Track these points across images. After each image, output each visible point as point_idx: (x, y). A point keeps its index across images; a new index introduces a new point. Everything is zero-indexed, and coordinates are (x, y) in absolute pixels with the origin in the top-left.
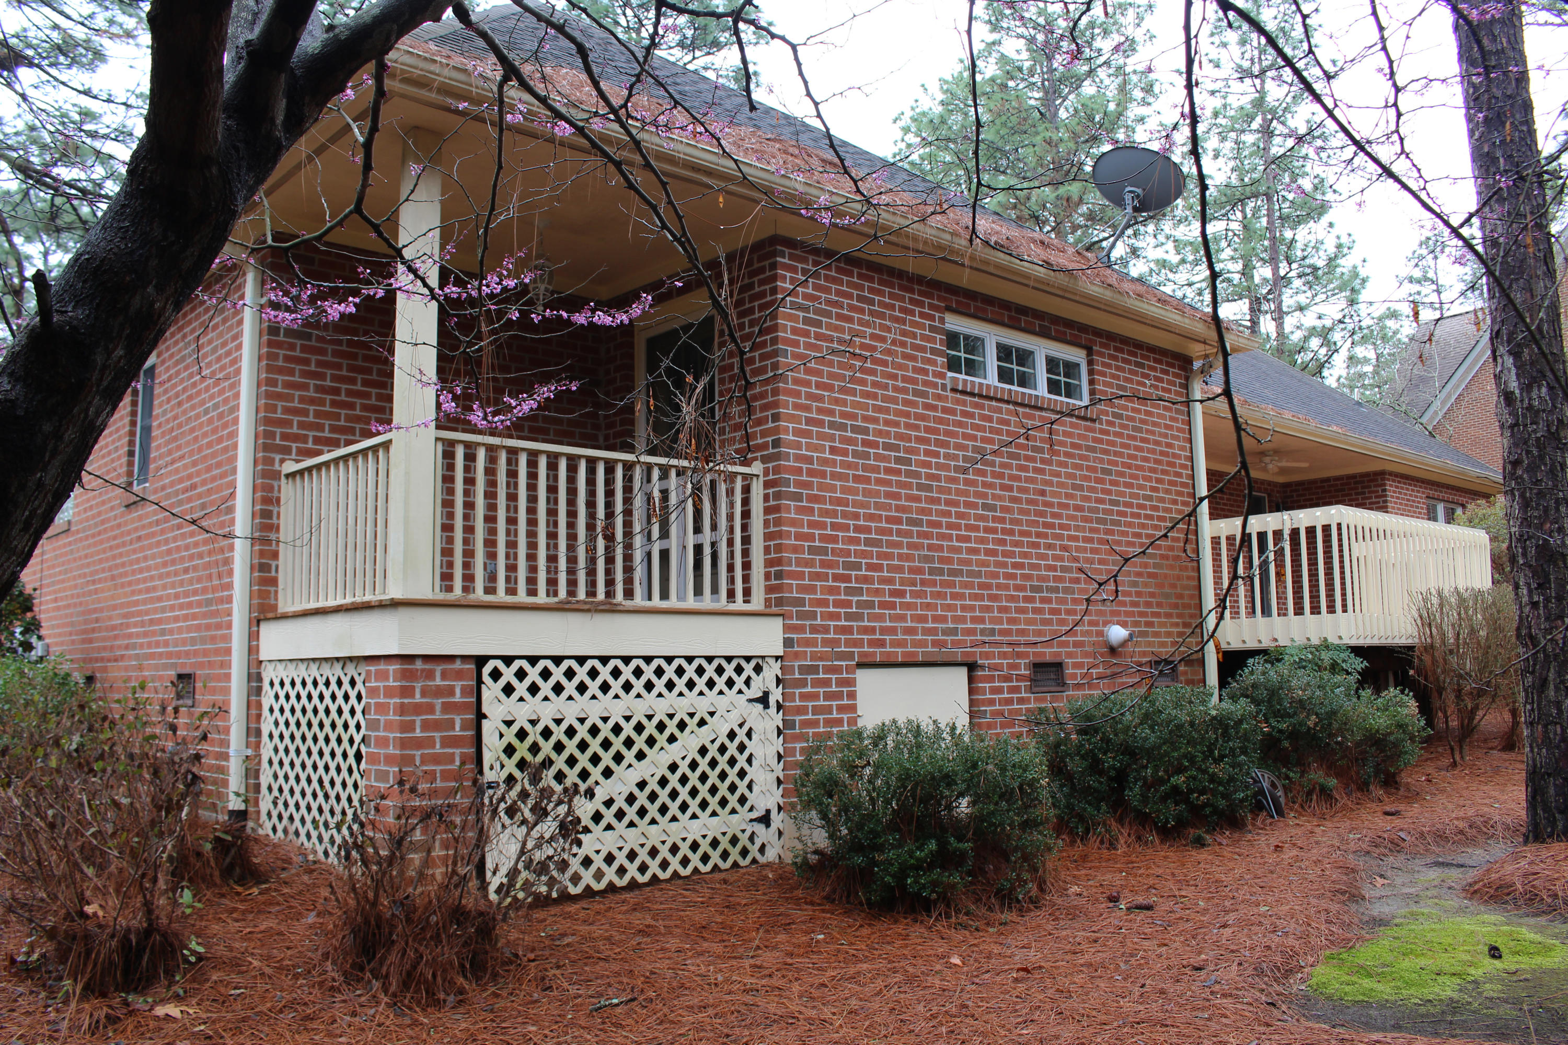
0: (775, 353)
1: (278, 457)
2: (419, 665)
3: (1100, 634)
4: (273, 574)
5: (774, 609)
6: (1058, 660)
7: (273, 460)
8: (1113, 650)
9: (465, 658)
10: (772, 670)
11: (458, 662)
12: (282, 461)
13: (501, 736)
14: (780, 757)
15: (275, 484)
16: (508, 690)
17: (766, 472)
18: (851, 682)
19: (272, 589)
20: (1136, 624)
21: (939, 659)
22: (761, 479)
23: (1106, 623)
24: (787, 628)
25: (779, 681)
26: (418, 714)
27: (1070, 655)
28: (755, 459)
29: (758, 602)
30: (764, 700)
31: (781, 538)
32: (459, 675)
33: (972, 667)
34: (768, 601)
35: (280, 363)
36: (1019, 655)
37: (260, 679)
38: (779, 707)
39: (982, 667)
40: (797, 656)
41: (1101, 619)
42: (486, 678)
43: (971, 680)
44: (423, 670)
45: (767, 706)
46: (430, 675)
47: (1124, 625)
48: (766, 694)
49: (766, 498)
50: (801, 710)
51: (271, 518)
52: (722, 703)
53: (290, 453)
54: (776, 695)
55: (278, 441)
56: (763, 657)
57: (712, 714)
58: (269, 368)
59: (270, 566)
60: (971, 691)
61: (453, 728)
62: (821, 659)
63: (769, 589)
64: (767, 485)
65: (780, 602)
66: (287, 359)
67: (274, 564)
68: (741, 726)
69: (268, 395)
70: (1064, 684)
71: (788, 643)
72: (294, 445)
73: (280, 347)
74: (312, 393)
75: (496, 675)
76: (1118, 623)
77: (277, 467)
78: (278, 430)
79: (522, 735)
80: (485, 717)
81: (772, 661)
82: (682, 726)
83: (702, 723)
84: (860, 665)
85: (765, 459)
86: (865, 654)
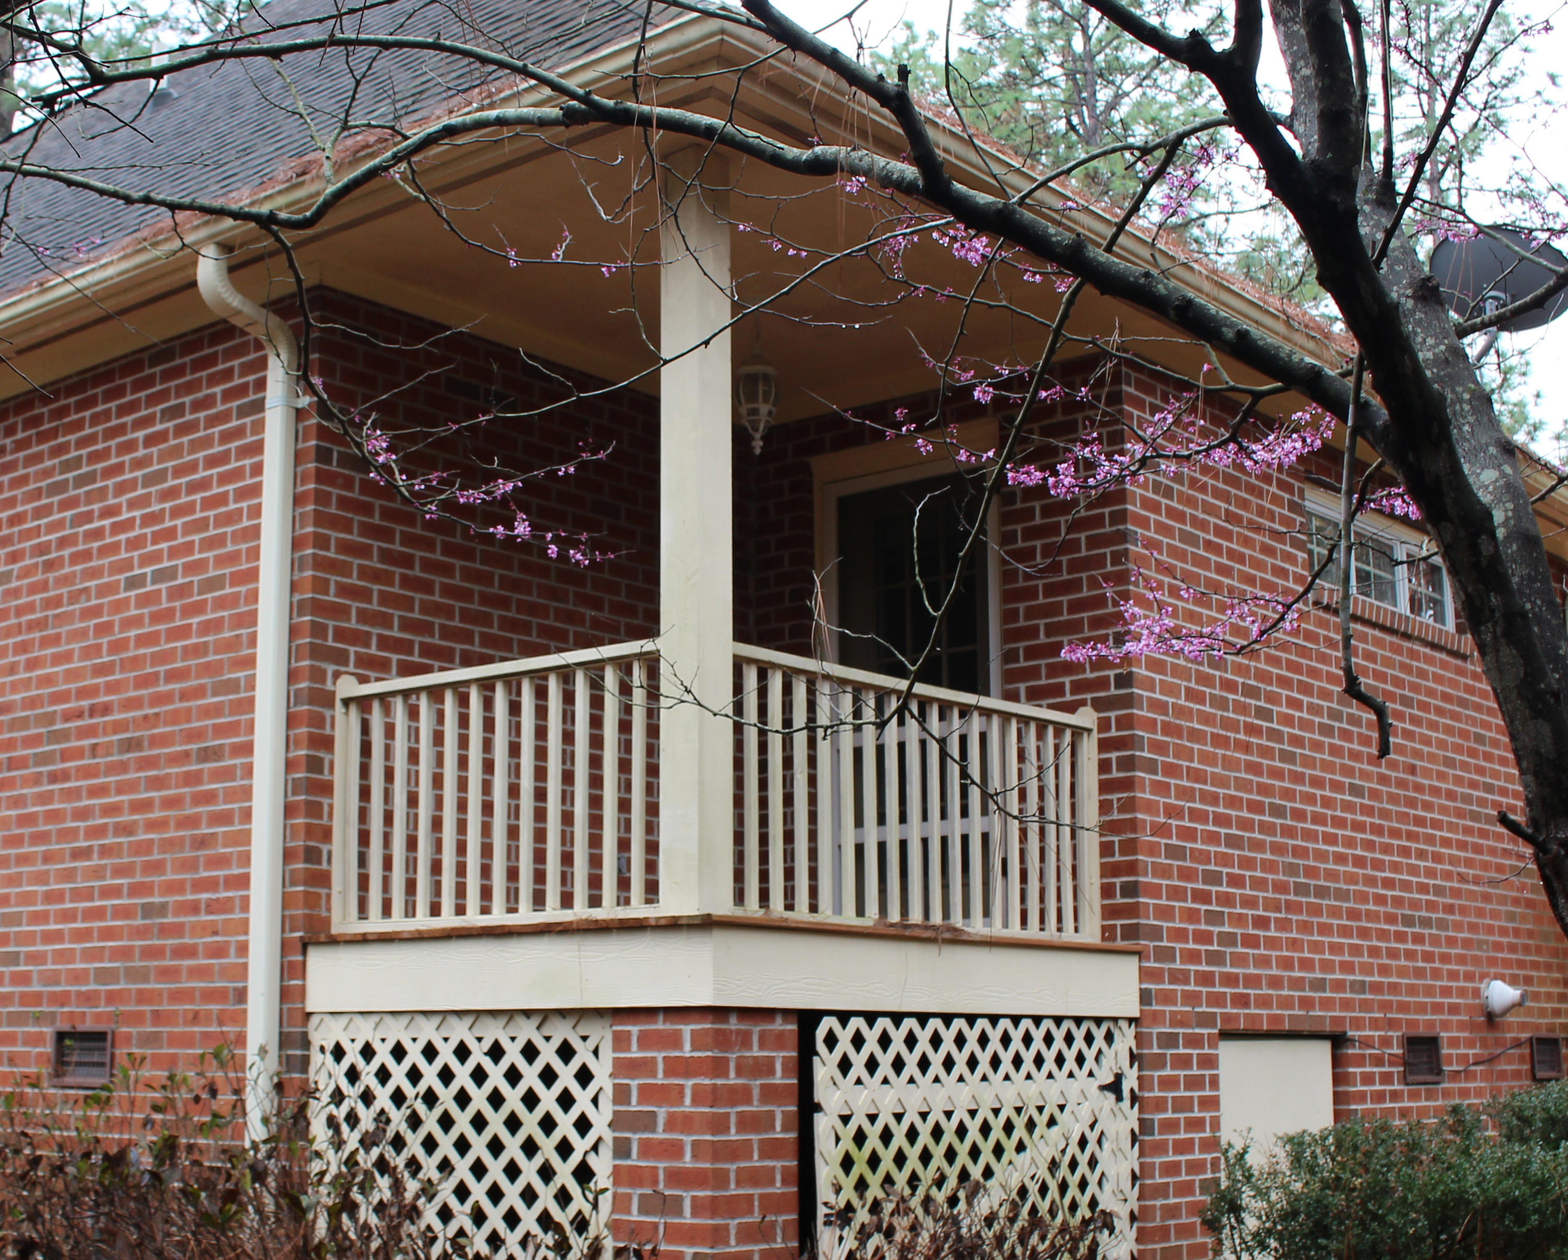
0: (1123, 537)
1: (330, 668)
2: (733, 1024)
3: (1477, 993)
4: (324, 866)
5: (1120, 943)
6: (1431, 1034)
7: (324, 672)
8: (1491, 1019)
9: (786, 1013)
10: (1126, 1040)
11: (779, 1019)
12: (337, 675)
13: (838, 1139)
14: (1134, 1177)
15: (328, 713)
16: (845, 1065)
17: (1104, 725)
18: (1210, 1062)
19: (323, 891)
20: (1528, 980)
21: (1306, 1027)
22: (1095, 736)
23: (1483, 977)
24: (1145, 974)
25: (1133, 1057)
26: (733, 1104)
27: (1445, 1025)
28: (1083, 703)
29: (1091, 933)
30: (1115, 1087)
31: (1134, 830)
32: (779, 1041)
33: (1338, 1041)
34: (1108, 932)
35: (333, 510)
36: (1392, 1024)
37: (306, 1043)
38: (1134, 1098)
39: (1352, 1041)
40: (1156, 1018)
41: (1478, 970)
42: (821, 1047)
43: (1337, 1061)
44: (738, 1032)
45: (1119, 1098)
46: (746, 1042)
47: (1513, 981)
48: (1119, 1077)
49: (1104, 766)
50: (1160, 1105)
51: (321, 772)
52: (1073, 1088)
53: (346, 664)
54: (1130, 1083)
55: (330, 642)
56: (1115, 1020)
57: (1062, 1108)
58: (320, 519)
59: (319, 852)
60: (1338, 1079)
61: (773, 1128)
62: (1182, 1024)
63: (1109, 912)
64: (1104, 745)
65: (1131, 932)
66: (344, 503)
67: (325, 848)
68: (1092, 1127)
69: (319, 563)
70: (1440, 1072)
71: (1145, 997)
72: (352, 649)
73: (332, 484)
74: (375, 563)
75: (831, 1040)
76: (1502, 978)
77: (329, 686)
78: (331, 623)
79: (860, 1138)
80: (818, 1108)
81: (1124, 1024)
82: (1031, 1125)
83: (1052, 1122)
84: (1226, 1035)
85: (1098, 705)
86: (1226, 1018)
